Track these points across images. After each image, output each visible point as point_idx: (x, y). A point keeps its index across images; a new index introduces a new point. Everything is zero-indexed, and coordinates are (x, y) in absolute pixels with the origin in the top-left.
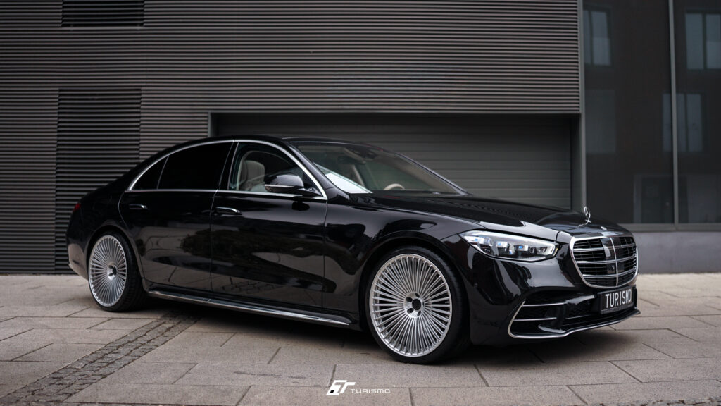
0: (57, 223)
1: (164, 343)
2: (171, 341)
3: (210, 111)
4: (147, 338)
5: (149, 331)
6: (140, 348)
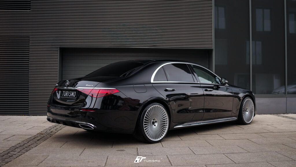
1: (36, 146)
2: (39, 145)
3: (59, 47)
4: (29, 144)
5: (30, 141)
6: (25, 149)
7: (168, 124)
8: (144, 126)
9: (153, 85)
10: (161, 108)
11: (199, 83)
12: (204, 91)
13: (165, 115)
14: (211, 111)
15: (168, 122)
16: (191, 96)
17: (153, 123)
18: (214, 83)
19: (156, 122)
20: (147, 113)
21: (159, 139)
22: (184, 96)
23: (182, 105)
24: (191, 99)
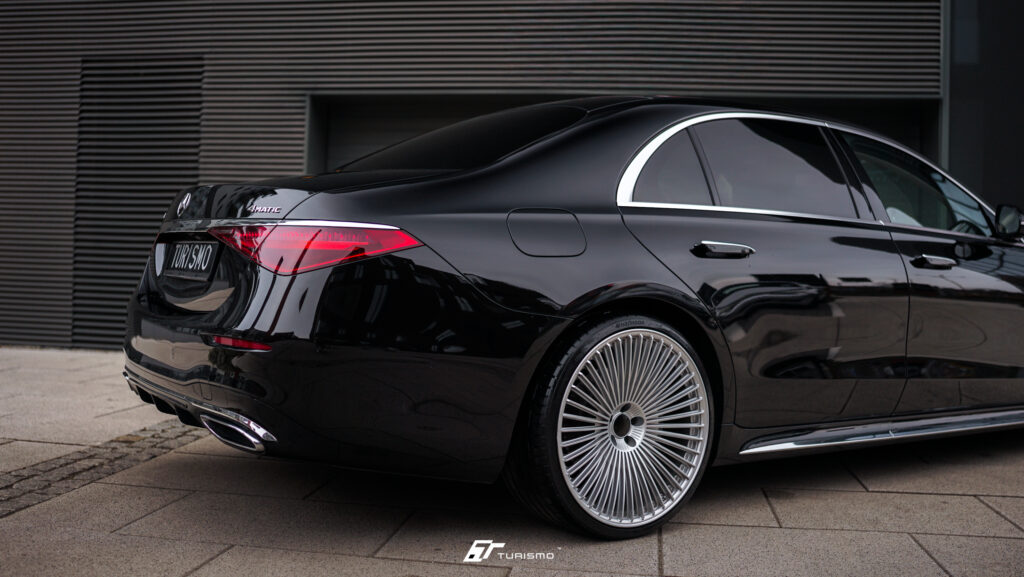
0: (75, 269)
3: (309, 92)
7: (703, 437)
8: (561, 444)
9: (627, 217)
10: (666, 346)
11: (882, 223)
12: (910, 267)
13: (690, 383)
14: (924, 371)
15: (704, 424)
16: (841, 291)
17: (621, 427)
18: (959, 231)
19: (637, 421)
20: (584, 371)
21: (648, 518)
22: (814, 291)
23: (785, 336)
24: (842, 306)
